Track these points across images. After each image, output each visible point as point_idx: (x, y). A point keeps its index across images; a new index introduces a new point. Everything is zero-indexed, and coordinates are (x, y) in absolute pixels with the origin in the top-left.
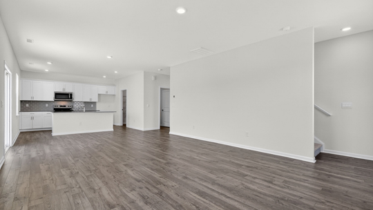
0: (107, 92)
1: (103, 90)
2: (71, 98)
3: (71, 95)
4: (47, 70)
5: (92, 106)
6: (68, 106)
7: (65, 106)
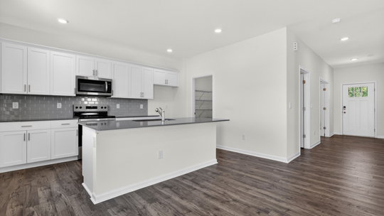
0: (166, 81)
1: (160, 76)
2: (110, 90)
4: (63, 21)
5: (142, 106)
6: (102, 108)
7: (95, 108)
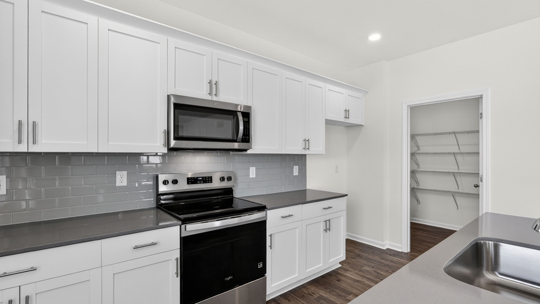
0: (347, 112)
2: (246, 135)
3: (247, 115)
5: (295, 171)
6: (222, 179)
7: (208, 180)
